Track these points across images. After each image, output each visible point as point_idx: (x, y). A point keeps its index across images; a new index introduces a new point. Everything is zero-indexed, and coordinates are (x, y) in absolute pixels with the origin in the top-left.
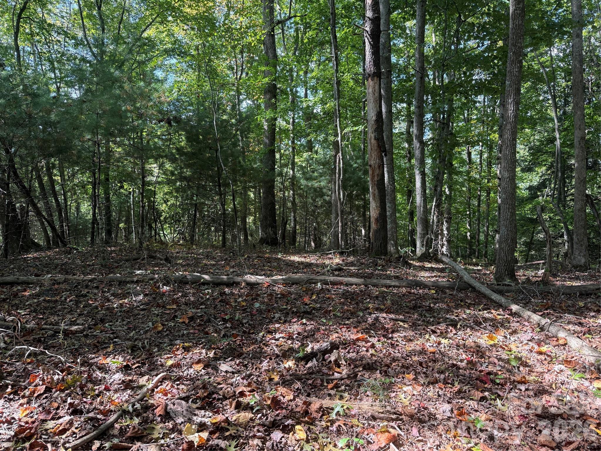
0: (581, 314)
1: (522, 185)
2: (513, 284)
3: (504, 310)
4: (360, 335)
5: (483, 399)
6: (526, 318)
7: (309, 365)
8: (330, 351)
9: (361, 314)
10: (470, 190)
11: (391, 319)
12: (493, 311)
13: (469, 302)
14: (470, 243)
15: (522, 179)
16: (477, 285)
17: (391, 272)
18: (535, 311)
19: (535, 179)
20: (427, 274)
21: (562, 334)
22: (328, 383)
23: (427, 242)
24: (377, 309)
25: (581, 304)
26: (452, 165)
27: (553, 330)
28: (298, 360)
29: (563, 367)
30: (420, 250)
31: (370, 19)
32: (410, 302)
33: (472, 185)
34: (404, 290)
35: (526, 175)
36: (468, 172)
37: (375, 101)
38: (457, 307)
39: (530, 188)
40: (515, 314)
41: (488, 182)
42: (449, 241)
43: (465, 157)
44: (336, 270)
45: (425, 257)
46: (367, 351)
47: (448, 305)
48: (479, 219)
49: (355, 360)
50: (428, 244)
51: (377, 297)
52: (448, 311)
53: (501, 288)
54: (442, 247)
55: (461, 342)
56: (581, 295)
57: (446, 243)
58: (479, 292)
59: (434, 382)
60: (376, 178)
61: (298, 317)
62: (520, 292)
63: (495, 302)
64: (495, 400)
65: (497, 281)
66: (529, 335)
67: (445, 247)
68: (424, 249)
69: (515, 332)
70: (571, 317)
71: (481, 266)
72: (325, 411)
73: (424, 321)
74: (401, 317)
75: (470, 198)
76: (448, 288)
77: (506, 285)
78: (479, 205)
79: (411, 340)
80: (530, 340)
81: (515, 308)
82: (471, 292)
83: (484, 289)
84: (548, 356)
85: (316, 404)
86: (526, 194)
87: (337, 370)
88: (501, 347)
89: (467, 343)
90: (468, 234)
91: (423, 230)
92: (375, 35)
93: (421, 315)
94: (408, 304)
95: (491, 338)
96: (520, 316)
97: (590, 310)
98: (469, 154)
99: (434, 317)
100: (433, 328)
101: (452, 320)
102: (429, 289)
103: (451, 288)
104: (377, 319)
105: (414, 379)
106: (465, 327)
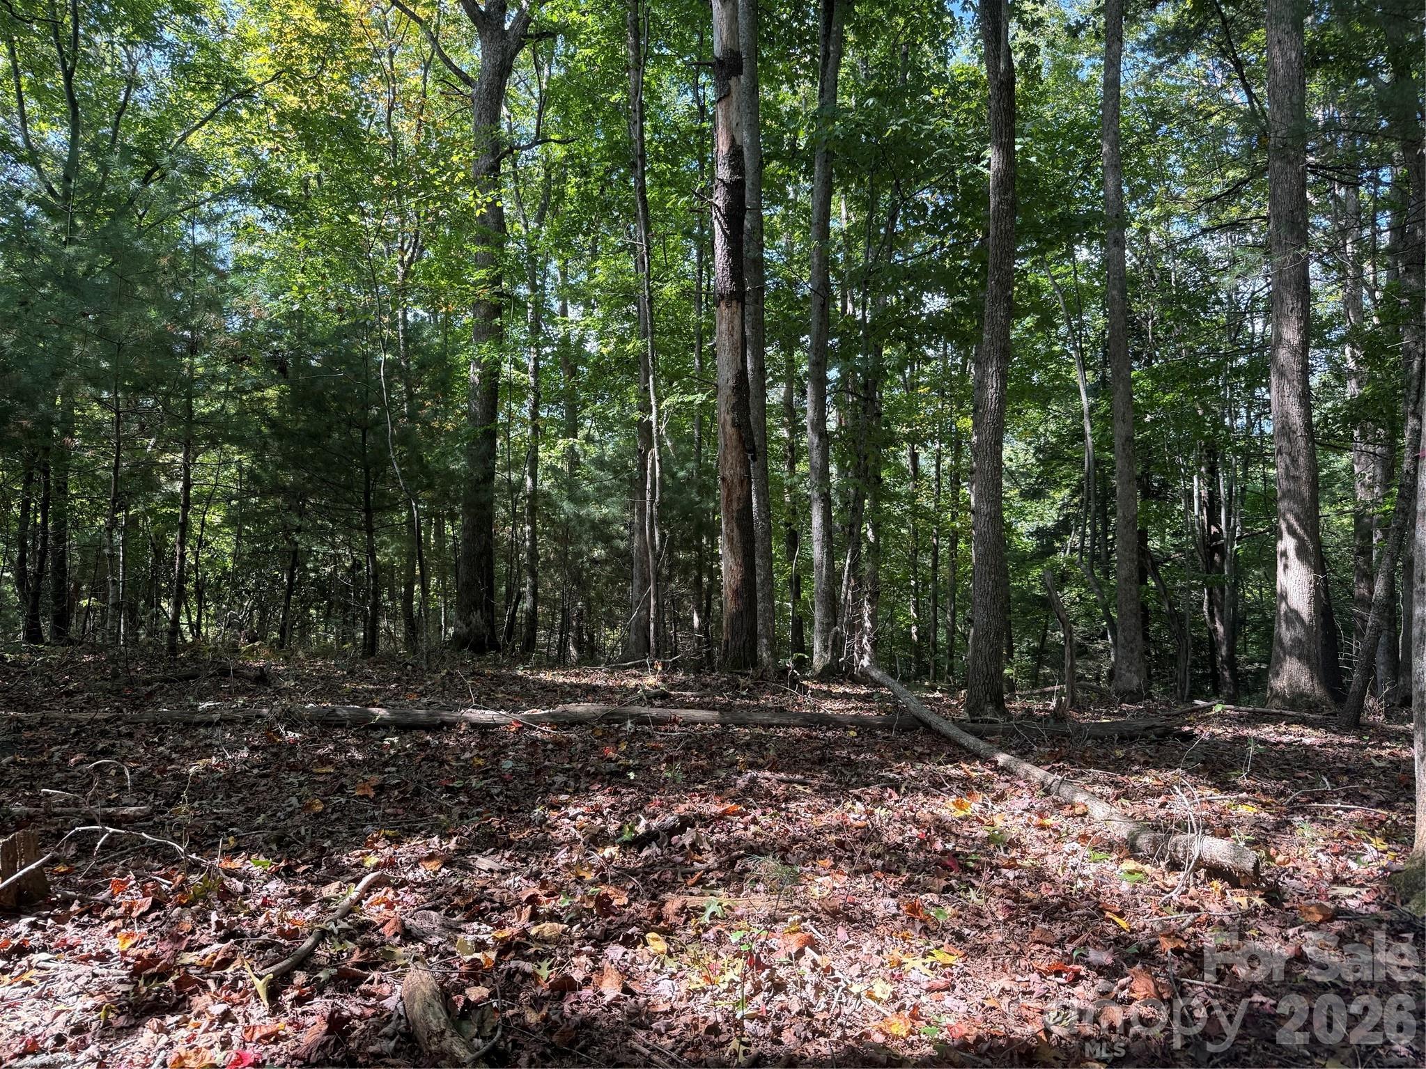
0: (1117, 770)
1: (1024, 527)
2: (1000, 720)
3: (982, 764)
4: (728, 805)
5: (948, 889)
6: (1022, 774)
7: (646, 852)
8: (682, 830)
9: (724, 775)
10: (916, 534)
11: (781, 781)
12: (964, 766)
13: (920, 750)
14: (917, 649)
15: (1021, 514)
16: (933, 719)
17: (767, 699)
18: (1038, 765)
19: (1047, 514)
20: (837, 705)
21: (1079, 798)
22: (685, 877)
23: (834, 642)
24: (752, 765)
25: (1120, 753)
26: (880, 480)
27: (1066, 791)
28: (625, 846)
29: (1076, 846)
30: (819, 659)
31: (725, 184)
32: (811, 752)
33: (921, 522)
34: (797, 732)
35: (1031, 505)
36: (913, 497)
37: (733, 348)
38: (898, 759)
39: (1039, 533)
40: (1003, 768)
41: (953, 519)
42: (874, 645)
43: (906, 462)
44: (656, 696)
45: (832, 673)
46: (746, 829)
47: (881, 756)
48: (935, 597)
49: (727, 844)
50: (836, 645)
51: (748, 745)
52: (882, 766)
53: (978, 726)
54: (861, 658)
55: (908, 814)
56: (1122, 738)
57: (868, 648)
58: (939, 733)
59: (868, 870)
60: (735, 506)
61: (602, 781)
62: (1014, 733)
63: (969, 751)
64: (967, 891)
65: (971, 715)
66: (1025, 803)
67: (866, 657)
68: (828, 656)
69: (1001, 797)
70: (1101, 774)
71: (941, 691)
72: (689, 913)
73: (840, 782)
74: (798, 777)
75: (916, 551)
76: (881, 727)
77: (986, 721)
78: (935, 566)
79: (820, 812)
80: (1027, 810)
81: (1002, 758)
82: (923, 734)
83: (947, 728)
84: (1055, 831)
85: (673, 903)
86: (1028, 544)
87: (697, 857)
88: (978, 820)
89: (919, 815)
90: (914, 629)
91: (826, 616)
92: (734, 216)
93: (833, 773)
94: (808, 756)
95: (960, 806)
96: (1011, 773)
97: (1133, 762)
98: (915, 457)
99: (859, 775)
100: (856, 792)
101: (891, 780)
102: (846, 729)
103: (886, 727)
104: (753, 780)
105: (833, 867)
106: (913, 790)
